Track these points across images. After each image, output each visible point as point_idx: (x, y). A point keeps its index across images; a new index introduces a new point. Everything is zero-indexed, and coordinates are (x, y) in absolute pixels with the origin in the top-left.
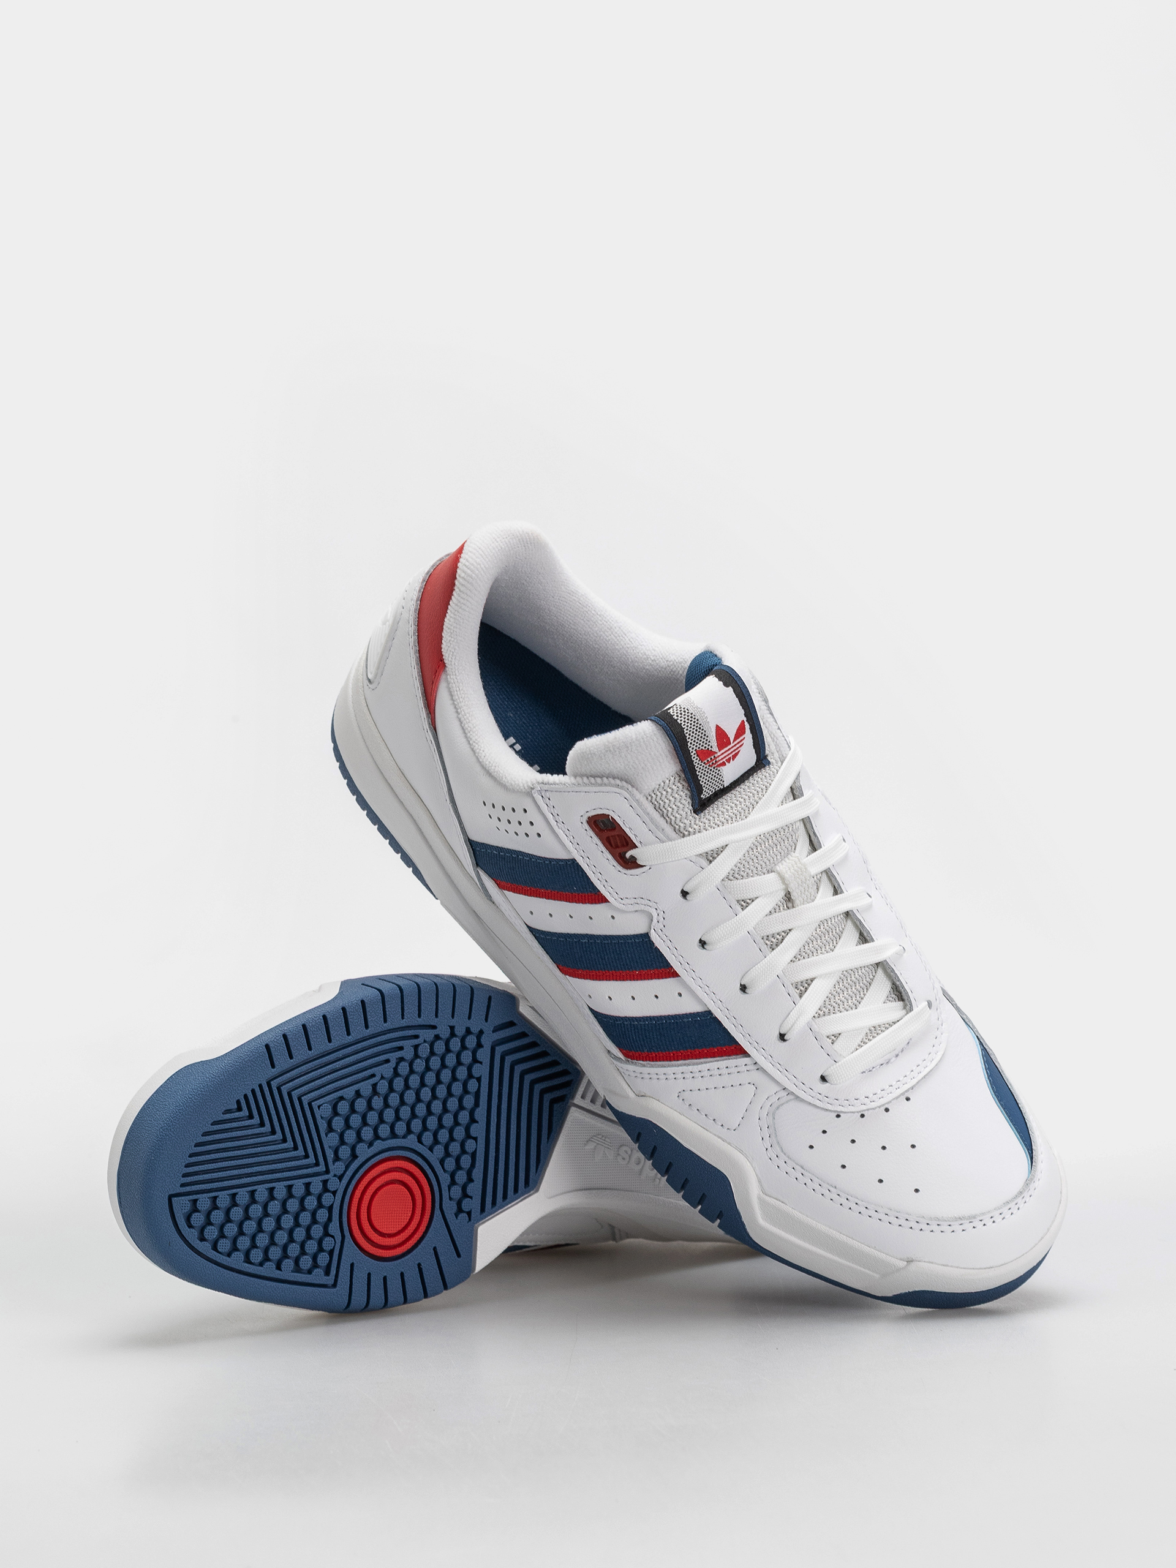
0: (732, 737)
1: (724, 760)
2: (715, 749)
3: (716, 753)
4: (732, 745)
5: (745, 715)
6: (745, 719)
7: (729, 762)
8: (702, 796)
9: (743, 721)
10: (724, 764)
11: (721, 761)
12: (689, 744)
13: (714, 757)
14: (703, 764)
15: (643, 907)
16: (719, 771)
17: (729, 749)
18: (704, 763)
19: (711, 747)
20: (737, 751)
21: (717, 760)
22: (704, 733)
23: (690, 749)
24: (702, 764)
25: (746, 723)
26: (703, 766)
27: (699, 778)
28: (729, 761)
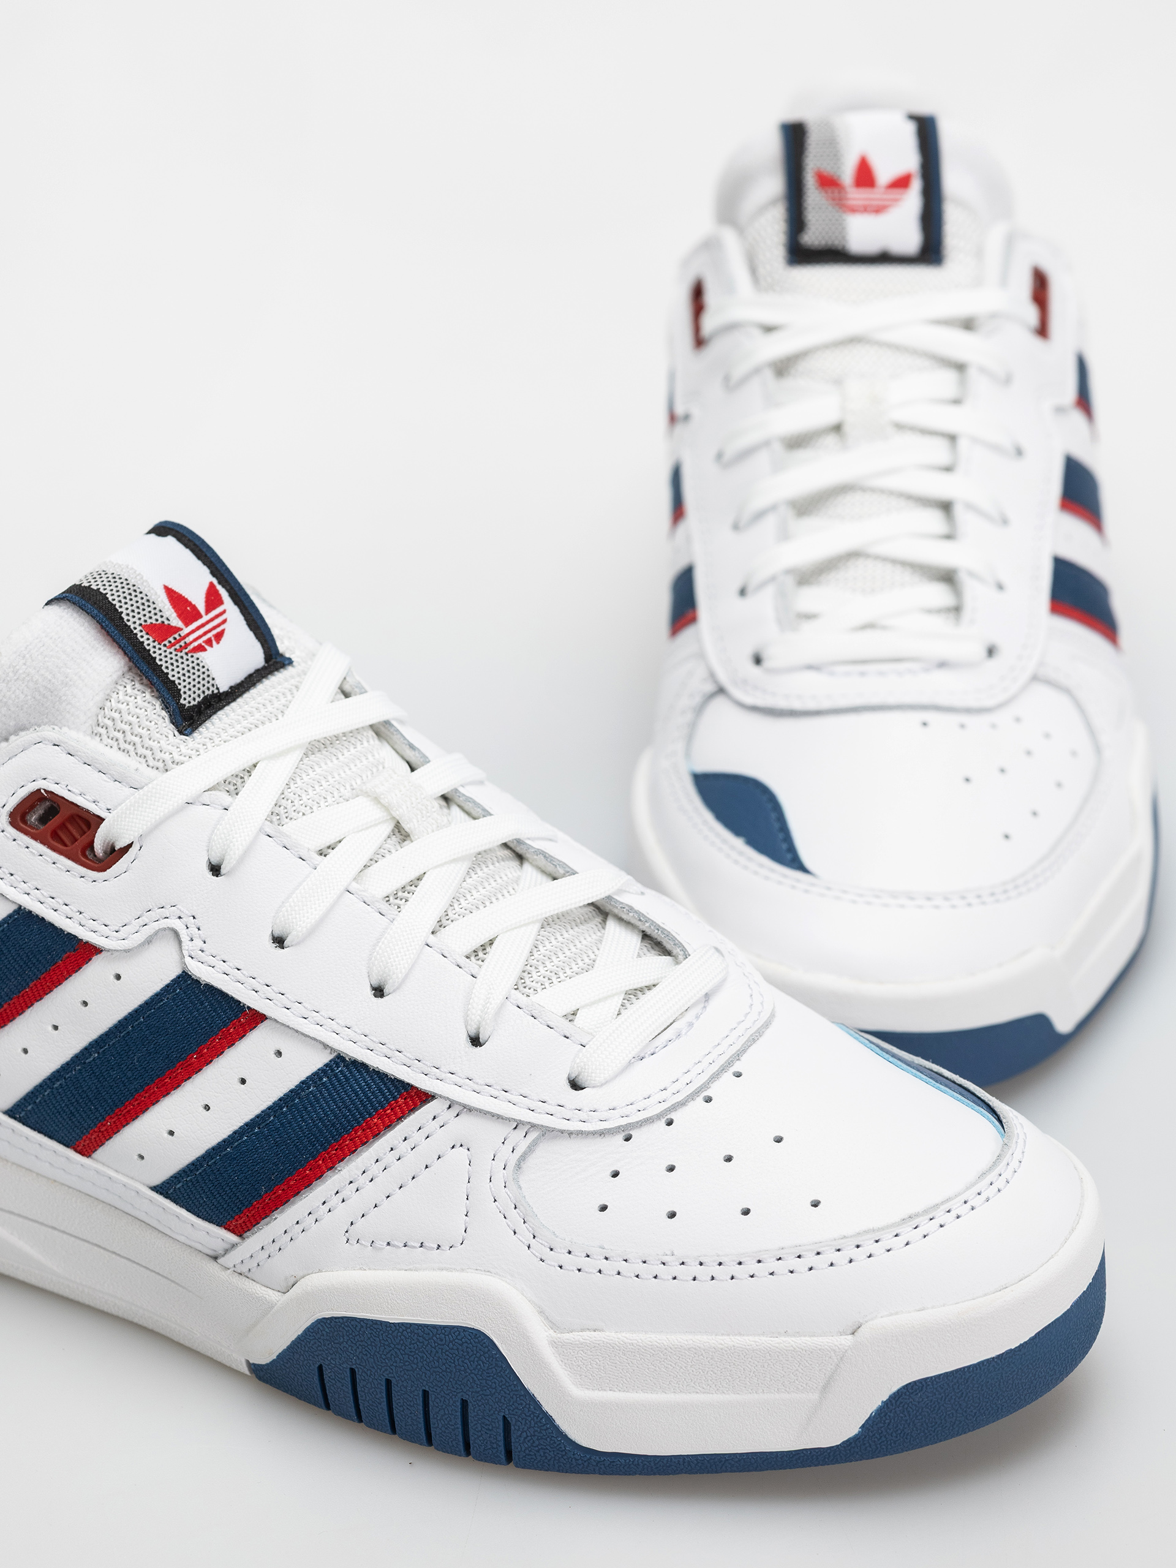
0: (201, 607)
1: (200, 641)
2: (176, 622)
3: (180, 629)
4: (205, 618)
5: (213, 574)
6: (215, 581)
7: (211, 645)
8: (182, 701)
9: (212, 585)
10: (201, 648)
11: (196, 644)
12: (123, 615)
13: (180, 635)
14: (164, 648)
15: (156, 926)
16: (198, 659)
17: (203, 625)
18: (165, 645)
19: (168, 619)
20: (219, 630)
21: (188, 640)
22: (145, 598)
23: (129, 624)
24: (162, 646)
25: (219, 588)
26: (165, 651)
27: (166, 671)
28: (209, 642)
